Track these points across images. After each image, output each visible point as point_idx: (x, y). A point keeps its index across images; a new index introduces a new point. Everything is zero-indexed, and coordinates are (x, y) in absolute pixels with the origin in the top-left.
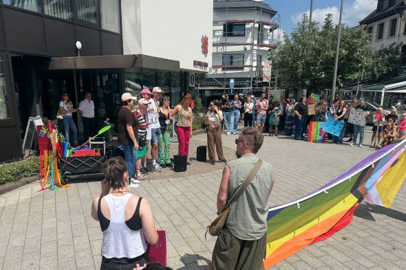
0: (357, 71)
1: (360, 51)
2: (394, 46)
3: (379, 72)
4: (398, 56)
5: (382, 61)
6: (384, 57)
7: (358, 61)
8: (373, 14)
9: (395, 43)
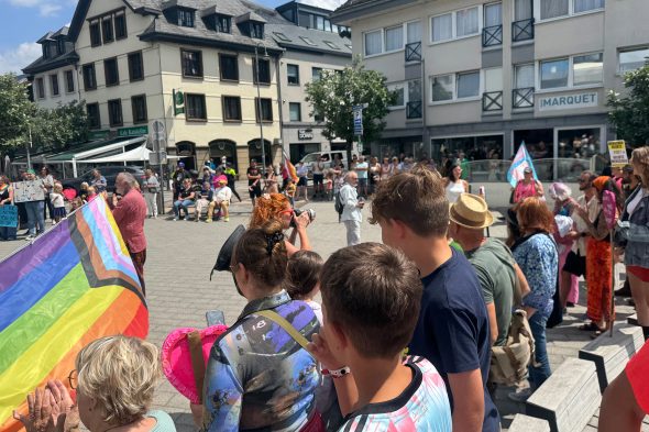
0: (19, 134)
1: (16, 108)
2: (76, 105)
3: (63, 137)
4: (85, 118)
5: (64, 123)
6: (65, 117)
7: (17, 121)
8: (39, 61)
9: (75, 101)
